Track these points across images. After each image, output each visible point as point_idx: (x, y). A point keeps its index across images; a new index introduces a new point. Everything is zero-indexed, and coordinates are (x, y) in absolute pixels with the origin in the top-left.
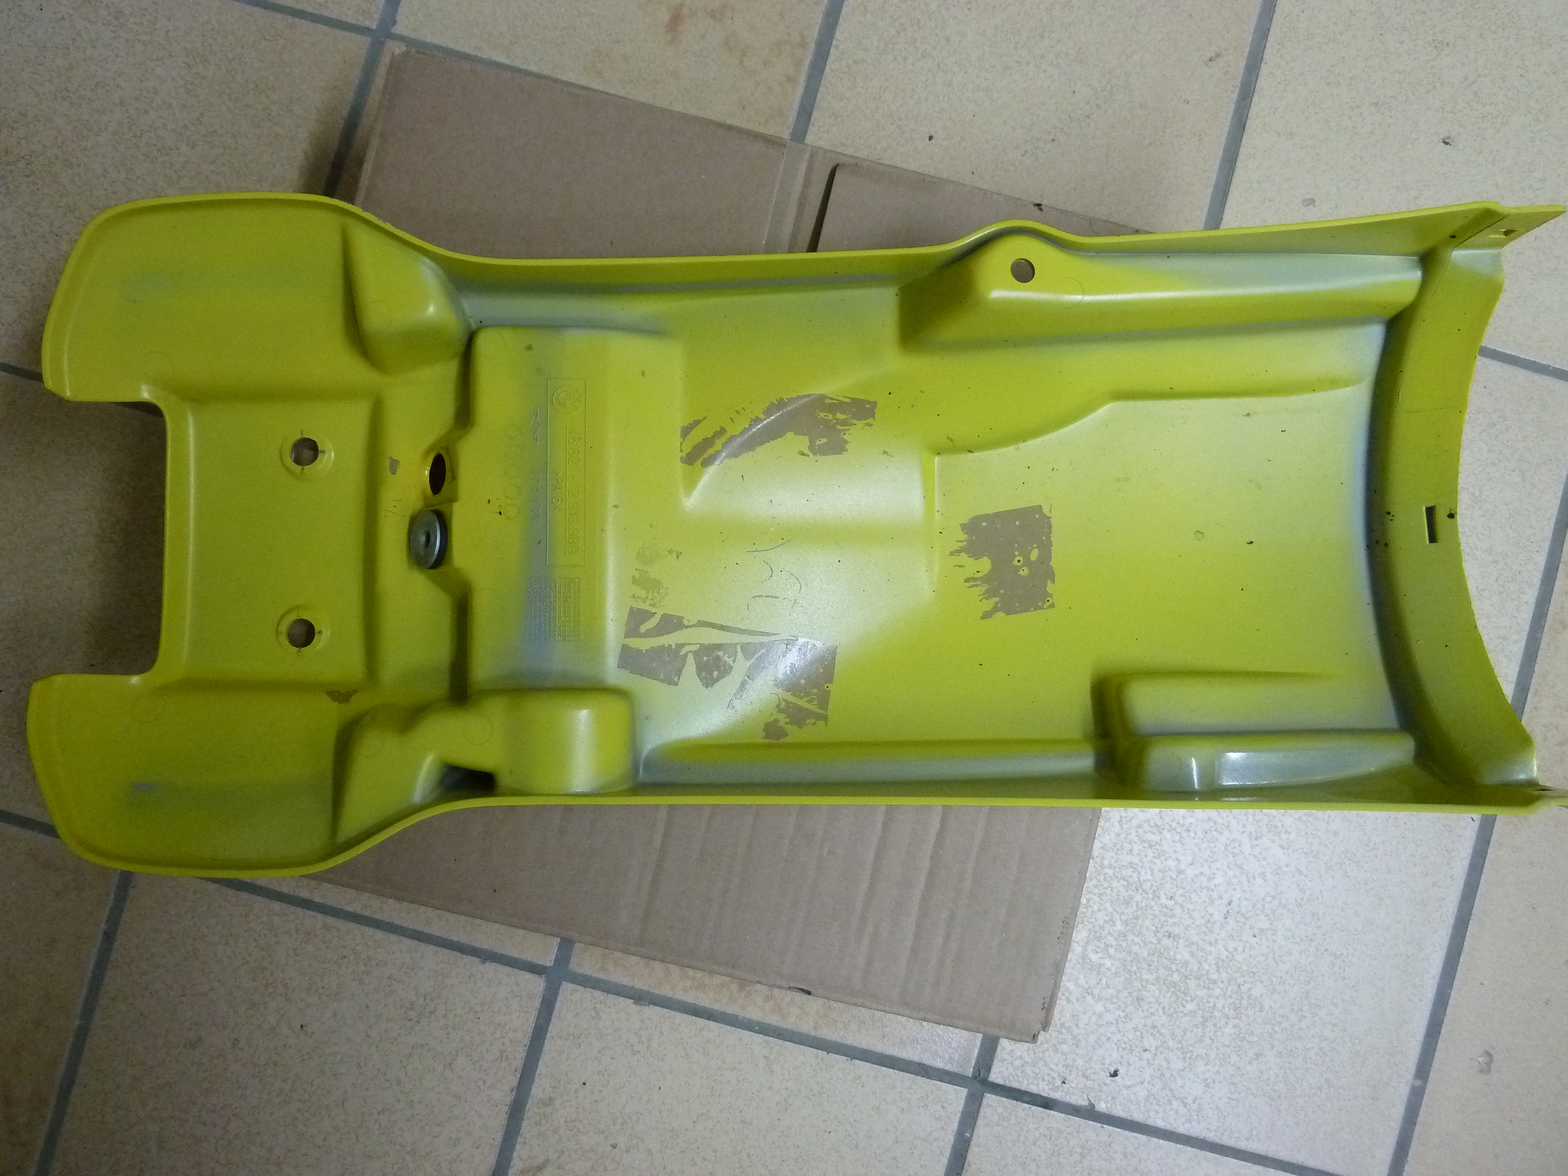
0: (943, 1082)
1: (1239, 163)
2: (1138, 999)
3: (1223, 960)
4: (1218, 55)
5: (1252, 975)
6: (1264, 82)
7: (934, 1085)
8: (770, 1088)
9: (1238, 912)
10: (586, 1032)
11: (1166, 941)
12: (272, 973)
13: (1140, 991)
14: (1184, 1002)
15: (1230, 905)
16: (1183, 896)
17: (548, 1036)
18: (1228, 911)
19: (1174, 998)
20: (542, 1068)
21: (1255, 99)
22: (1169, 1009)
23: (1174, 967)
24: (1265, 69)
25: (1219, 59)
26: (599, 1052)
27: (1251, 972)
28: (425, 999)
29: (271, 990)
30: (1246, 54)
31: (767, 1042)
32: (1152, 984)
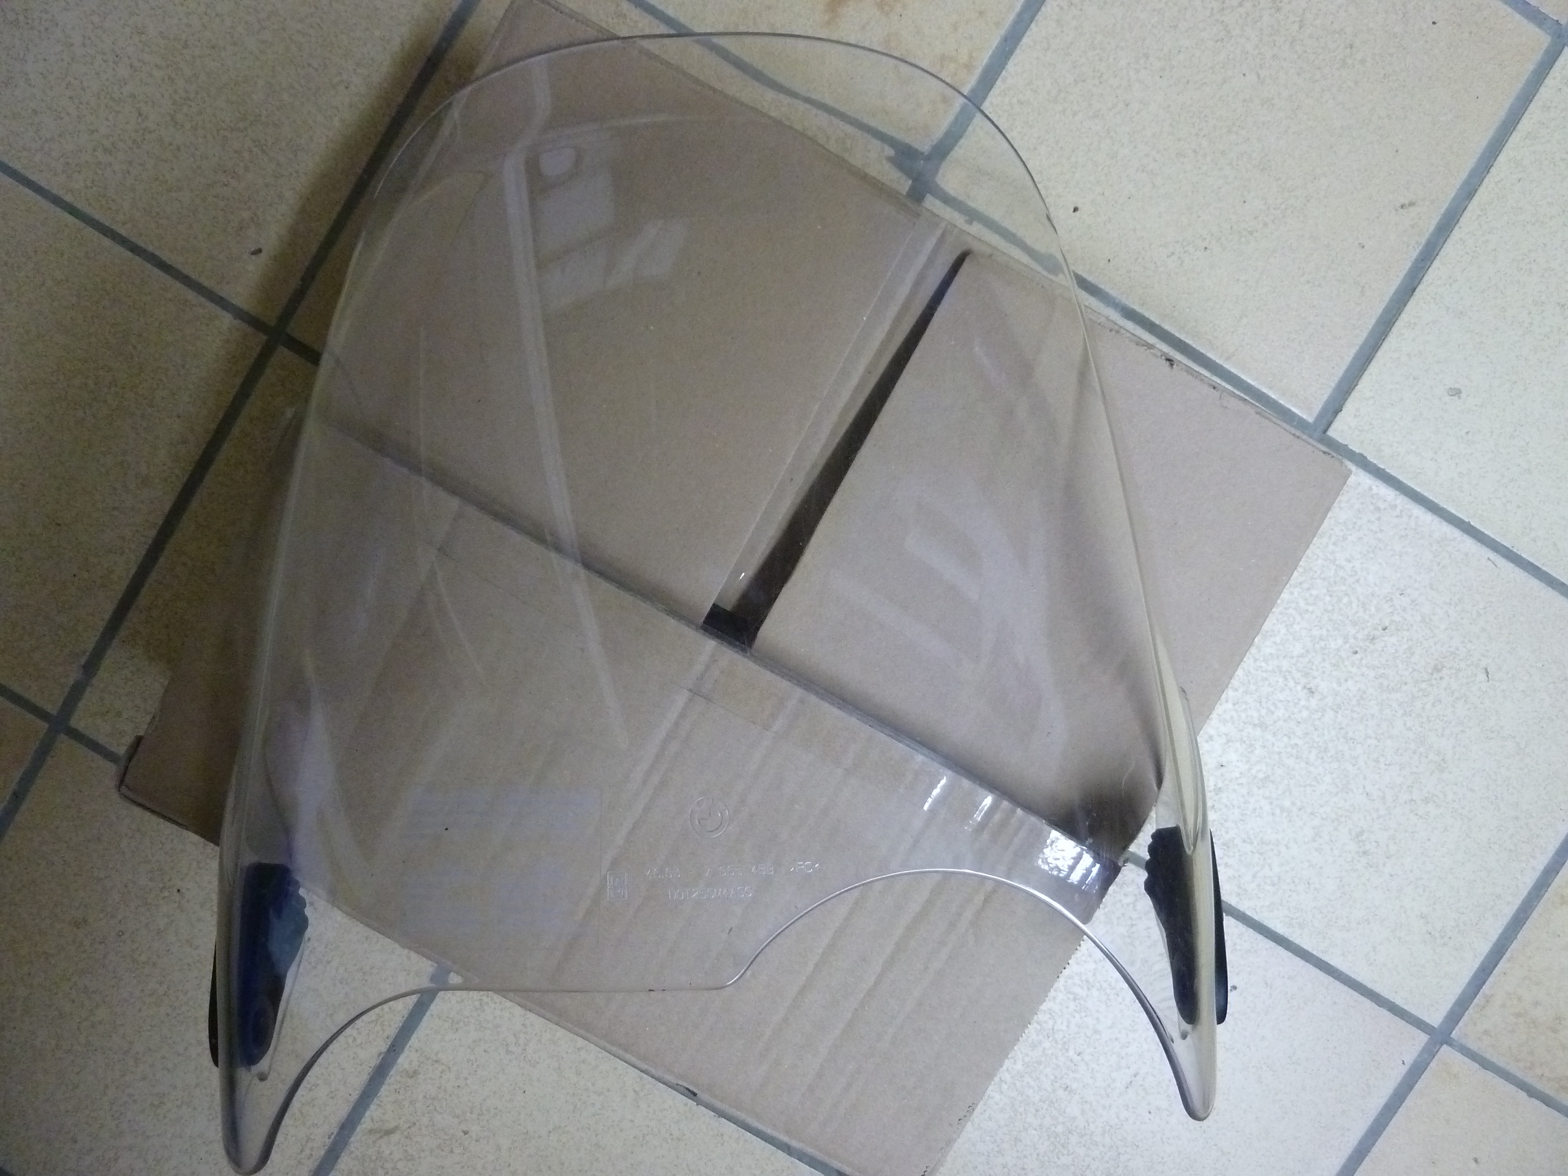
1: (1395, 329)
3: (1111, 1127)
4: (1412, 204)
5: (1135, 1147)
6: (1451, 249)
7: (792, 1162)
8: (632, 1121)
9: (1141, 1086)
15: (1135, 1076)
16: (1092, 1055)
18: (1131, 1082)
24: (1456, 234)
30: (1443, 211)
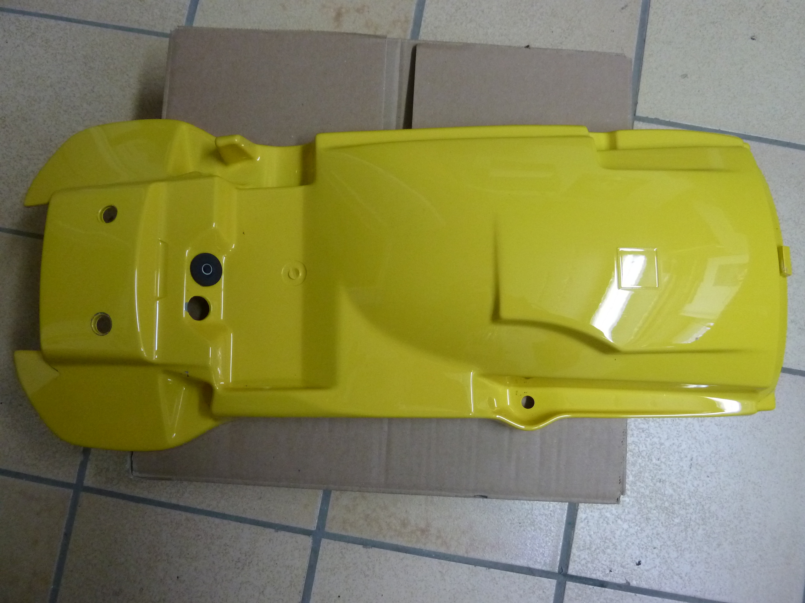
0: (543, 577)
1: (644, 60)
2: (647, 519)
3: (692, 492)
4: (626, 6)
5: (709, 499)
6: (652, 17)
7: (537, 580)
8: (445, 589)
9: (697, 464)
10: (338, 567)
11: (658, 484)
12: (159, 549)
13: (647, 514)
14: (673, 518)
15: (692, 460)
16: (665, 457)
17: (317, 570)
18: (691, 464)
19: (667, 517)
20: (314, 589)
21: (649, 26)
22: (665, 523)
23: (665, 498)
24: (652, 11)
25: (626, 8)
26: (346, 577)
27: (709, 497)
28: (246, 556)
29: (159, 558)
30: (641, 4)
31: (440, 563)
32: (654, 510)
